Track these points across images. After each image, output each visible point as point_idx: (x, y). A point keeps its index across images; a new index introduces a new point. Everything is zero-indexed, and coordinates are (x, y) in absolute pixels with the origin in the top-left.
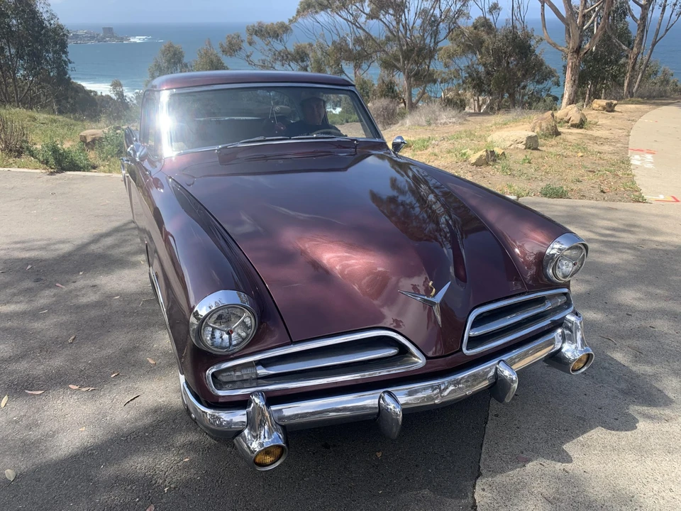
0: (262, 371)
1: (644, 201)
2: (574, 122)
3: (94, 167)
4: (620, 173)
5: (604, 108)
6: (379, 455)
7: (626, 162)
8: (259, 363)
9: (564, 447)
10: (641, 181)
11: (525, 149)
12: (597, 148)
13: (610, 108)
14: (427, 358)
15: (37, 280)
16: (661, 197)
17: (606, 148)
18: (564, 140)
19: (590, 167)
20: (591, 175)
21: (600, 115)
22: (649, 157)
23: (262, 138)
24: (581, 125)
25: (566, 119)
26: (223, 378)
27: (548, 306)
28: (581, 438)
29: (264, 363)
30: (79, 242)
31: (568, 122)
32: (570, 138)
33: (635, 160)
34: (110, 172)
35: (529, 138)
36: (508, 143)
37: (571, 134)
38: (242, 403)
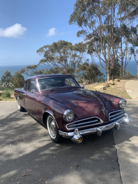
1: (131, 98)
3: (1, 100)
4: (125, 93)
5: (118, 81)
6: (95, 144)
7: (125, 91)
8: (74, 123)
9: (129, 139)
10: (130, 95)
11: (103, 90)
12: (118, 89)
13: (119, 81)
15: (2, 124)
16: (135, 98)
17: (120, 89)
18: (111, 88)
19: (119, 93)
21: (117, 82)
22: (130, 90)
24: (114, 84)
25: (110, 83)
27: (121, 113)
30: (7, 115)
31: (111, 84)
32: (112, 87)
33: (127, 91)
35: (104, 87)
36: (99, 89)
38: (73, 131)
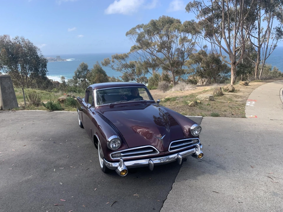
0: (122, 154)
1: (245, 117)
2: (230, 90)
3: (63, 109)
4: (240, 108)
5: (244, 84)
6: (150, 179)
7: (244, 104)
8: (122, 152)
10: (247, 111)
11: (209, 100)
12: (236, 99)
13: (246, 84)
14: (160, 152)
16: (252, 116)
17: (240, 99)
18: (225, 97)
19: (231, 106)
20: (230, 109)
21: (242, 87)
22: (254, 102)
23: (121, 101)
24: (233, 91)
25: (227, 89)
26: (114, 156)
27: (192, 142)
28: (202, 176)
29: (123, 153)
31: (228, 90)
32: (227, 96)
33: (248, 104)
34: (69, 111)
35: (211, 96)
36: (203, 99)
37: (228, 95)
38: (118, 161)
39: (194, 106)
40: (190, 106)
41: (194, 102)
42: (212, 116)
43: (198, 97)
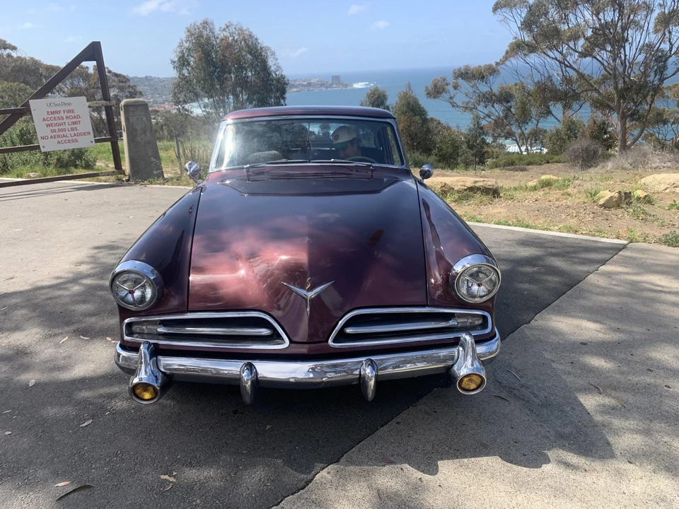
0: (161, 330)
6: (268, 427)
9: (439, 462)
14: (291, 342)
26: (133, 328)
28: (466, 460)
29: (164, 323)
36: (663, 187)
39: (618, 206)
40: (601, 206)
41: (620, 192)
42: (665, 243)
43: (647, 182)
